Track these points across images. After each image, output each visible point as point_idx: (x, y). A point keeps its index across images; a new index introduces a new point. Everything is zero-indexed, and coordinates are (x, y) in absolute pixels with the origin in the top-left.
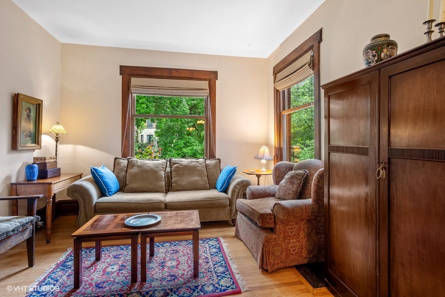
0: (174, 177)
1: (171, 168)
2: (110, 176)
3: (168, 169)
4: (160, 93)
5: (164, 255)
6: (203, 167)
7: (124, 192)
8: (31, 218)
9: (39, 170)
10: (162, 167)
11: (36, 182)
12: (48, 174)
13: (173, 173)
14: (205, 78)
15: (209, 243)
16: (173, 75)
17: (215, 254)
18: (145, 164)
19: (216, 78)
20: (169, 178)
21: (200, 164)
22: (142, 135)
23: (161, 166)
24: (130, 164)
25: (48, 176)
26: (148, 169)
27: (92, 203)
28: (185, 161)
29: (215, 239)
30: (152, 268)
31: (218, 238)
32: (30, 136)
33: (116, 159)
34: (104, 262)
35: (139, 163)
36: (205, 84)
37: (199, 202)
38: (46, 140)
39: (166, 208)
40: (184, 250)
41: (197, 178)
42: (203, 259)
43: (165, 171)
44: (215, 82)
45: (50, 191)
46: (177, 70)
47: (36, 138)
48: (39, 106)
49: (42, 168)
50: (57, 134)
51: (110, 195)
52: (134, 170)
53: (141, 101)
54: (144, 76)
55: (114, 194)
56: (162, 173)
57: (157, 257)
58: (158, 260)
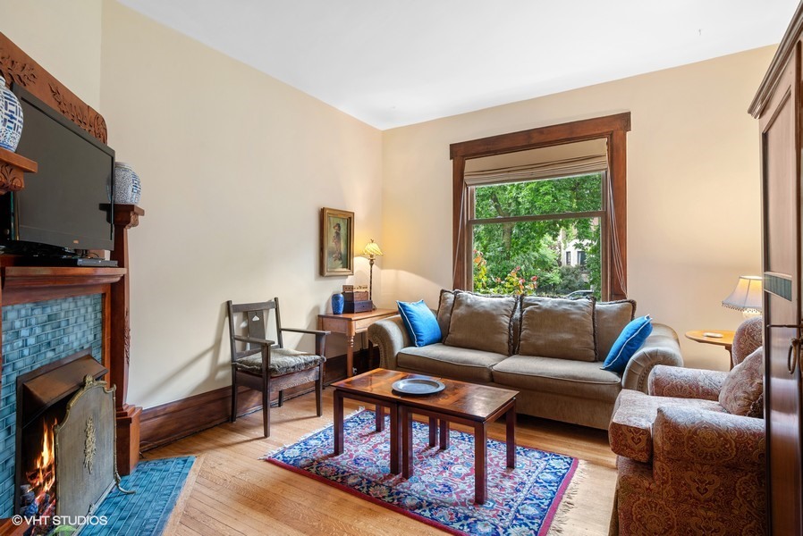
0: (525, 329)
1: (522, 312)
2: (425, 316)
3: (517, 314)
4: (511, 178)
5: (461, 453)
6: (584, 316)
7: (444, 344)
8: (318, 357)
9: (345, 302)
10: (506, 310)
11: (341, 316)
12: (355, 307)
13: (524, 322)
14: (600, 132)
15: (551, 461)
16: (533, 141)
17: (544, 484)
18: (477, 303)
19: (627, 127)
20: (516, 328)
21: (580, 308)
22: (567, 253)
23: (505, 307)
24: (458, 302)
25: (355, 311)
26: (481, 310)
27: (393, 353)
28: (547, 301)
29: (568, 460)
30: (430, 465)
31: (577, 459)
32: (340, 259)
33: (442, 291)
34: (382, 436)
35: (469, 301)
36: (600, 146)
37: (551, 382)
38: (360, 263)
39: (493, 381)
40: (496, 457)
41: (567, 336)
42: (515, 483)
43: (512, 316)
44: (625, 135)
45: (350, 328)
46: (540, 131)
47: (347, 262)
48: (349, 220)
49: (349, 299)
50: (372, 256)
51: (420, 345)
52: (460, 311)
53: (542, 190)
54: (484, 153)
55: (426, 345)
56: (505, 320)
57: (449, 453)
58: (446, 458)
